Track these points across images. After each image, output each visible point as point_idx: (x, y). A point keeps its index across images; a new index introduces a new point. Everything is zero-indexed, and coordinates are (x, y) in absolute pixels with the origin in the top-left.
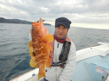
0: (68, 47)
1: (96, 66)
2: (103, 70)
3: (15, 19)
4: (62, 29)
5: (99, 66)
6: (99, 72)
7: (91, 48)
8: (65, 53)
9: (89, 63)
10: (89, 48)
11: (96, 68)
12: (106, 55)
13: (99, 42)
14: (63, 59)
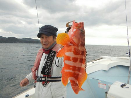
0: (52, 57)
1: (98, 81)
2: (105, 85)
3: (27, 38)
4: (45, 38)
5: (101, 81)
6: (102, 87)
7: (93, 63)
8: (47, 65)
9: (91, 79)
10: (91, 63)
11: (99, 83)
12: (109, 69)
13: (101, 56)
14: (46, 73)
